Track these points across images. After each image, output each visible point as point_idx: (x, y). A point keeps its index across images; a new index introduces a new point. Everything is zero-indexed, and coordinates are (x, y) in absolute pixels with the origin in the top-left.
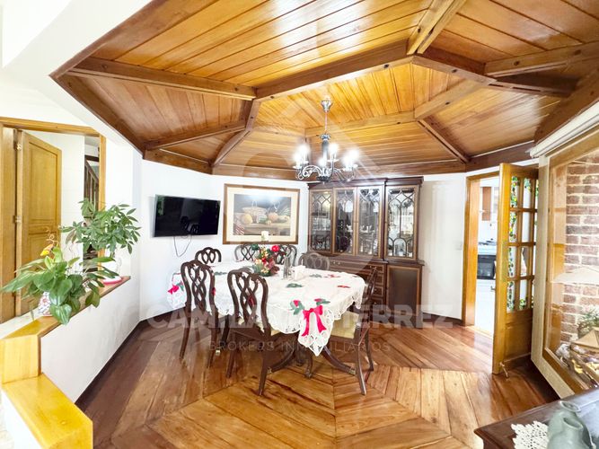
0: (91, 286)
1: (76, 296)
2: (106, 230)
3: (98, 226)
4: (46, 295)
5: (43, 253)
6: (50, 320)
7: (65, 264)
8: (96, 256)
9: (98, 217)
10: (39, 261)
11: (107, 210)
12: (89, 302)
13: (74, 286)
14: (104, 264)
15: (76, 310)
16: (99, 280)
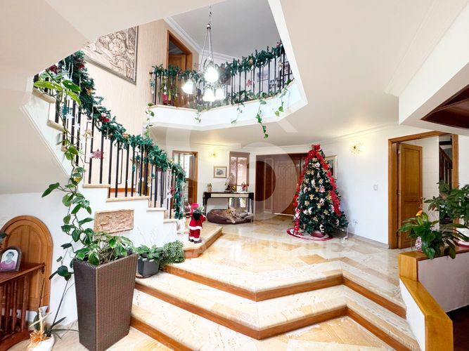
0: (448, 242)
1: (438, 245)
2: (460, 205)
3: (453, 200)
4: (419, 239)
5: (418, 215)
6: (421, 254)
7: (430, 223)
8: (452, 222)
9: (452, 194)
10: (414, 219)
11: (460, 188)
12: (447, 253)
13: (436, 239)
14: (458, 229)
15: (438, 255)
16: (454, 239)
